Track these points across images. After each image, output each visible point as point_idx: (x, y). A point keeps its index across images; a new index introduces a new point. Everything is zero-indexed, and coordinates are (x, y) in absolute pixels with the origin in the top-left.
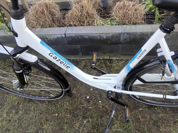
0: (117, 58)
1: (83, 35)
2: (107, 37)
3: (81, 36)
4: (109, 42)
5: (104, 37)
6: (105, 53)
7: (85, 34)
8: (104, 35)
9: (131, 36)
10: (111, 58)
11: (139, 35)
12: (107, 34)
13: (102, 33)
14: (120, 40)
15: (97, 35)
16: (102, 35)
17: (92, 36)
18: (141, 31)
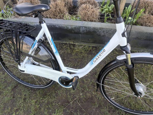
0: (79, 44)
1: (55, 25)
2: (71, 28)
3: (54, 26)
4: (73, 32)
5: (70, 28)
6: (70, 39)
7: (56, 25)
8: (69, 26)
9: (87, 29)
10: (74, 44)
11: (92, 29)
12: (71, 26)
13: (68, 25)
14: (80, 31)
15: (65, 26)
16: (68, 26)
17: (61, 26)
18: (93, 26)
